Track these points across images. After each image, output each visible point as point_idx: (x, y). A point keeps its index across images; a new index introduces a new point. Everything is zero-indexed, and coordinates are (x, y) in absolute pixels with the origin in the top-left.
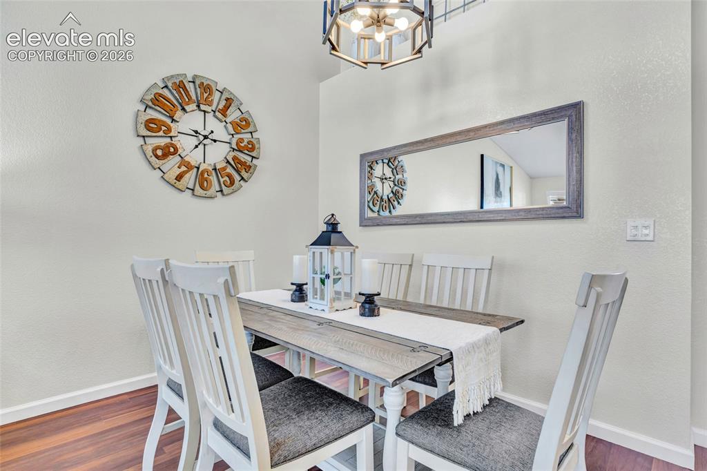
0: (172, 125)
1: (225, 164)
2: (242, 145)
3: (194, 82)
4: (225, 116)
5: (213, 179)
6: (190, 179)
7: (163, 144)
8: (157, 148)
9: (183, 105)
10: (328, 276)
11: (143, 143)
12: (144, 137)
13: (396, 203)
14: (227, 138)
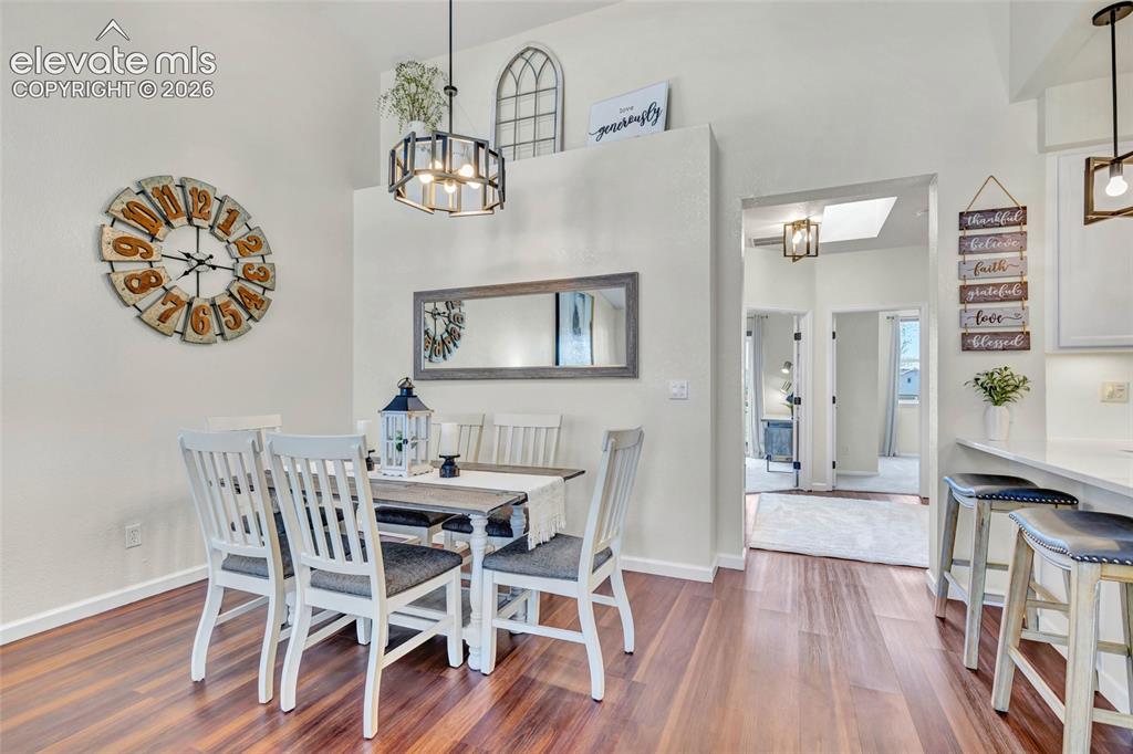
0: (153, 245)
1: (227, 298)
2: (251, 272)
3: (182, 186)
4: (228, 234)
5: (212, 318)
6: (179, 319)
7: (140, 272)
8: (132, 277)
9: (169, 218)
10: (406, 441)
11: (110, 271)
12: (111, 262)
13: (451, 345)
14: (229, 263)
